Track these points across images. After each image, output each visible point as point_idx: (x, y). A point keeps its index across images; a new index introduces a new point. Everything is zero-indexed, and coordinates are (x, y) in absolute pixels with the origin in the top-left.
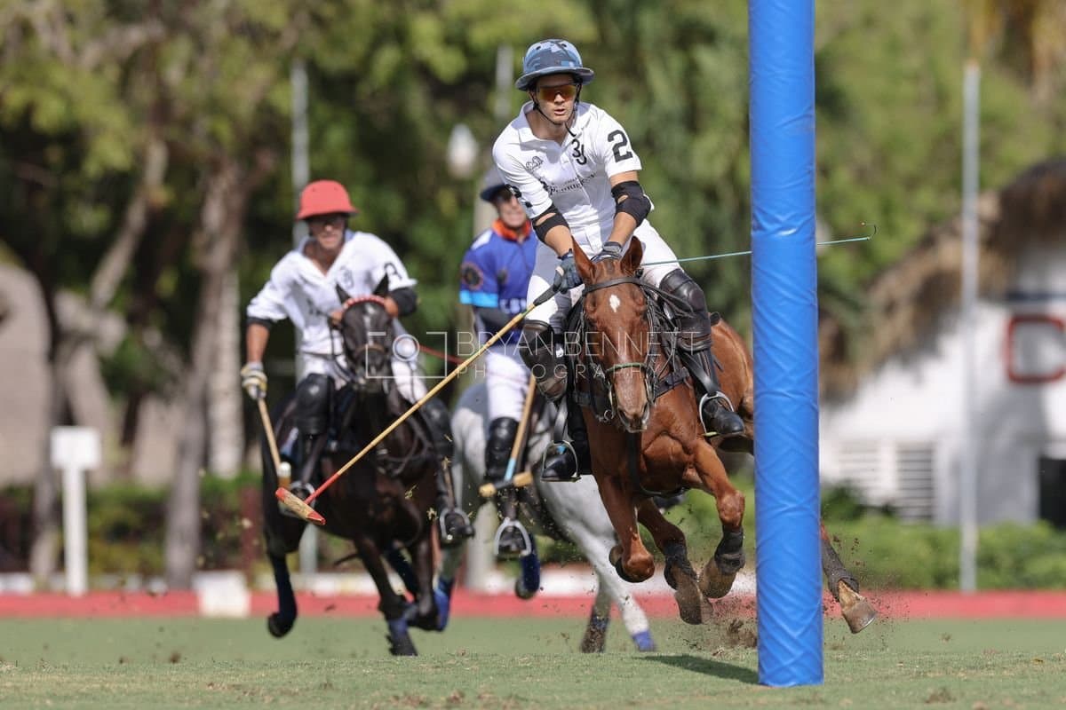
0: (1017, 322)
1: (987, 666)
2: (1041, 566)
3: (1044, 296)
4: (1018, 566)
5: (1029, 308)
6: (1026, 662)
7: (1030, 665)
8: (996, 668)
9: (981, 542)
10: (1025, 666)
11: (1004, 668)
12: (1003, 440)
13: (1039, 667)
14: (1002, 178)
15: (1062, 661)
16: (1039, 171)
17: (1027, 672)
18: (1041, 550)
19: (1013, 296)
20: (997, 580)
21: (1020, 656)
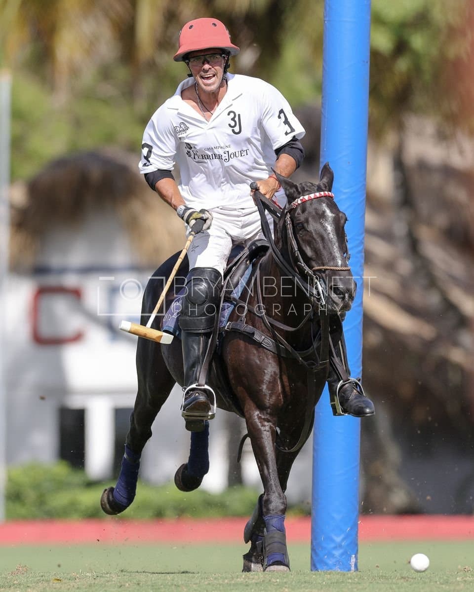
0: (42, 292)
1: (14, 584)
2: (60, 500)
3: (63, 271)
4: (41, 501)
5: (51, 280)
6: (47, 581)
7: (51, 584)
8: (22, 586)
9: (10, 480)
10: (46, 584)
11: (28, 587)
12: (24, 393)
13: (58, 585)
14: (29, 170)
15: (77, 580)
16: (59, 163)
17: (48, 589)
18: (61, 485)
19: (39, 270)
20: (23, 511)
21: (42, 576)
